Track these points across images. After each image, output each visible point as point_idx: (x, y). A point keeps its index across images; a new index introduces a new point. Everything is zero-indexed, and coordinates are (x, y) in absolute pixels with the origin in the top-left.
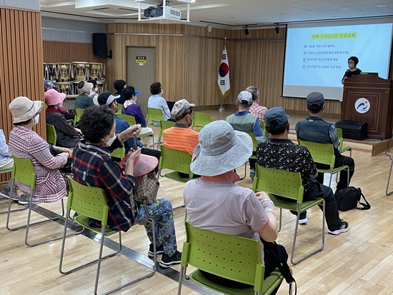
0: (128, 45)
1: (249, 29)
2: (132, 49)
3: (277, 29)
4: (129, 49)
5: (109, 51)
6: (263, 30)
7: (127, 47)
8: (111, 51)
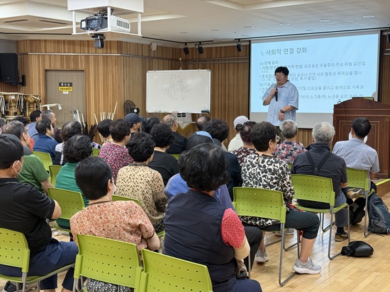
0: (47, 68)
1: (204, 46)
2: (53, 73)
3: (238, 47)
4: (49, 73)
5: (21, 77)
6: (221, 47)
7: (46, 71)
8: (24, 77)
